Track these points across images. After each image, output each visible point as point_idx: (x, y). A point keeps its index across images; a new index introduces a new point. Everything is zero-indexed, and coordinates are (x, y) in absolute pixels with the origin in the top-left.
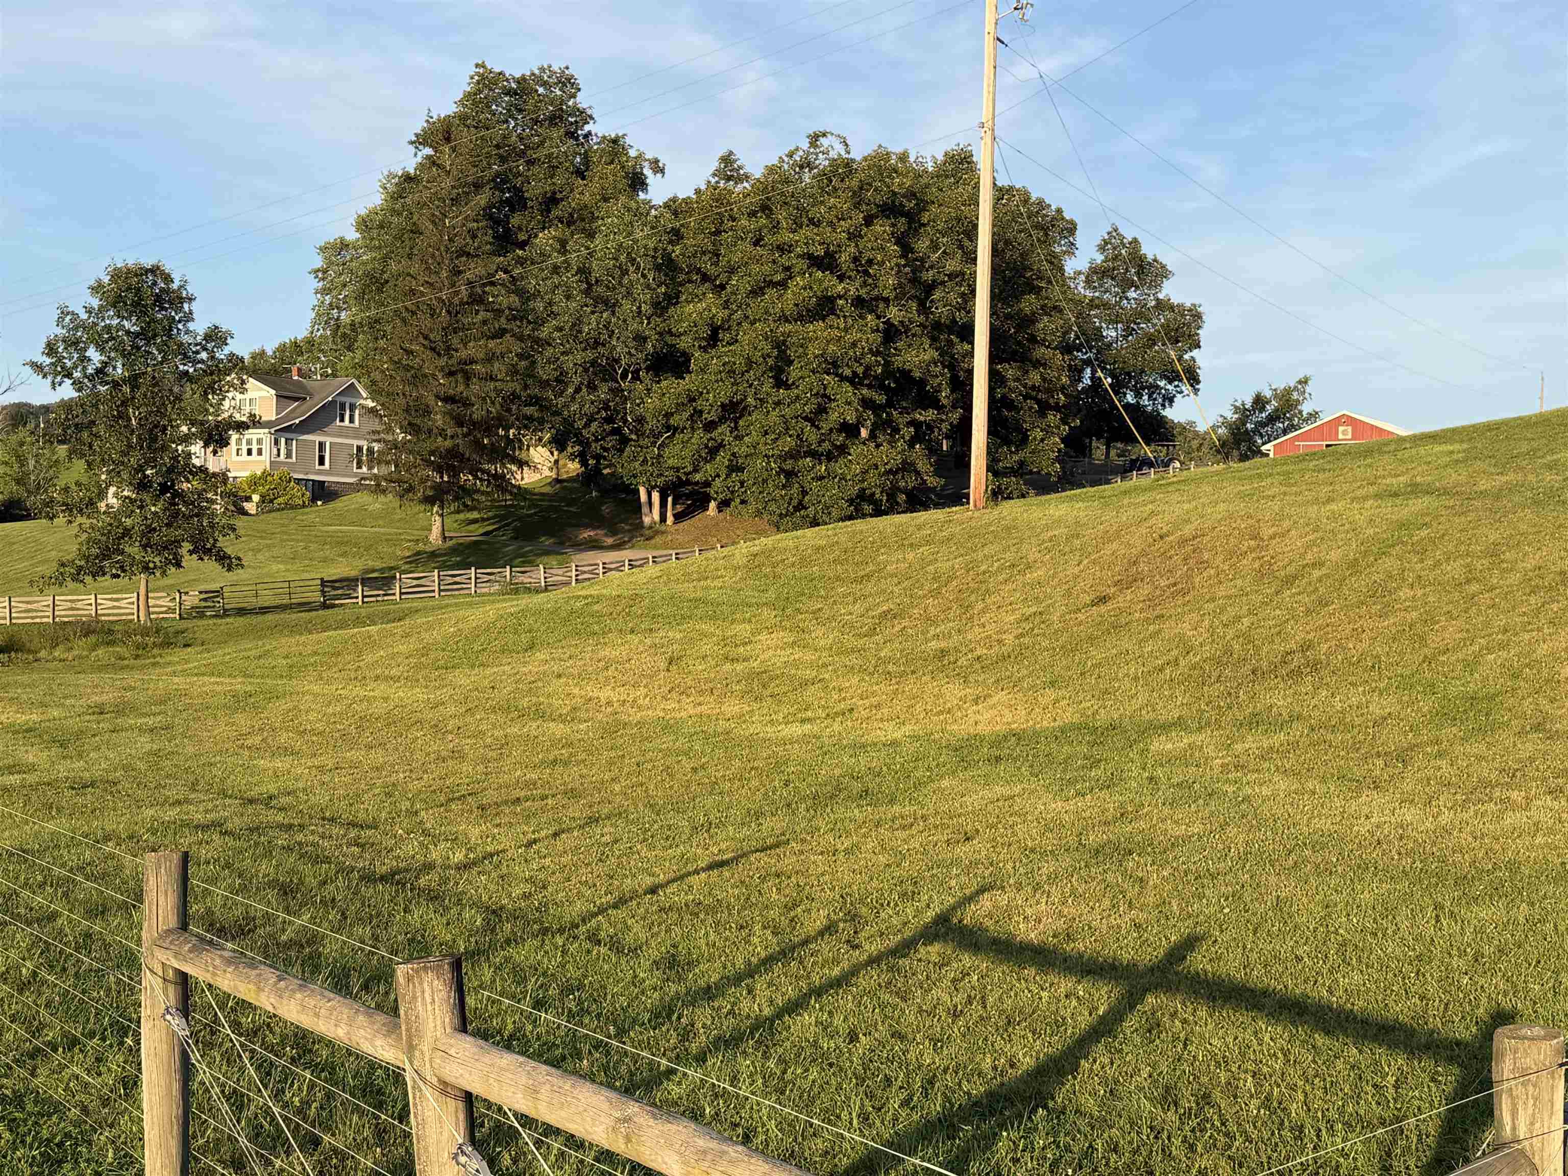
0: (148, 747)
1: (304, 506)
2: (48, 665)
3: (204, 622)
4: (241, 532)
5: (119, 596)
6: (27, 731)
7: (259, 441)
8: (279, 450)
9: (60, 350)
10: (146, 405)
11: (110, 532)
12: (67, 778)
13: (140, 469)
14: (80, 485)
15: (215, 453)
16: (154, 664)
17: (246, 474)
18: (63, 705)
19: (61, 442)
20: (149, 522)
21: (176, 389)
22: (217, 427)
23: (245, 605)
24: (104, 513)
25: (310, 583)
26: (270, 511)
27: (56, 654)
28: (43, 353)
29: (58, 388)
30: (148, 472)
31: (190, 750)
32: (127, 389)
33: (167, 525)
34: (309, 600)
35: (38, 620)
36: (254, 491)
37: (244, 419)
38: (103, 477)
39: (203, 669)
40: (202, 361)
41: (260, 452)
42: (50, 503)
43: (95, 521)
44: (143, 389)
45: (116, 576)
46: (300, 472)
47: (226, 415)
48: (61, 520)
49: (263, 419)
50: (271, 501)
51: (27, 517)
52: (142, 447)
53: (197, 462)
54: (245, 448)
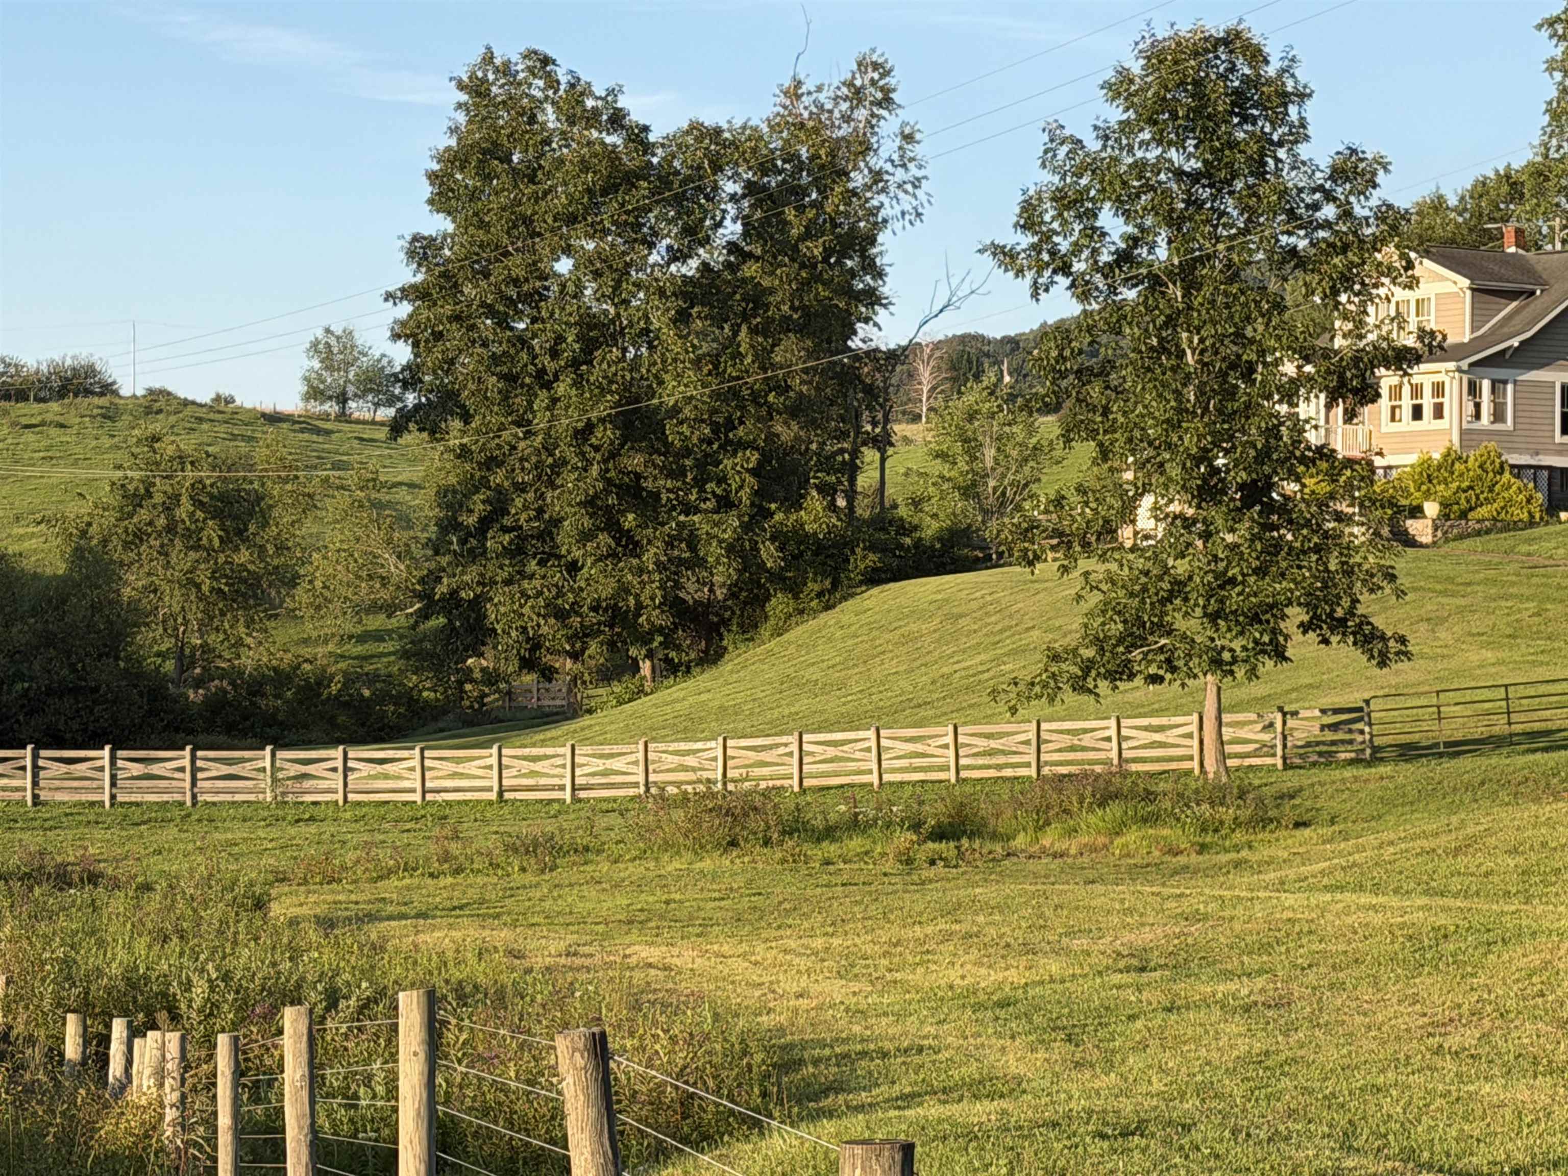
0: (1242, 1045)
1: (1531, 524)
2: (1032, 865)
3: (1337, 774)
4: (1403, 581)
5: (1164, 721)
6: (1003, 1004)
7: (1439, 390)
8: (1478, 406)
9: (1047, 218)
10: (1214, 324)
11: (1145, 589)
12: (1090, 1113)
13: (1204, 457)
14: (1085, 493)
15: (1350, 416)
16: (1237, 864)
17: (1412, 459)
18: (1068, 951)
19: (1048, 409)
20: (1222, 565)
21: (1273, 286)
22: (1356, 360)
23: (1416, 737)
24: (1133, 549)
25: (1551, 688)
26: (1461, 537)
27: (1046, 842)
28: (1016, 225)
29: (1043, 296)
30: (1220, 462)
31: (1331, 1055)
32: (1176, 292)
33: (1256, 571)
34: (1549, 725)
35: (1008, 772)
36: (1427, 495)
37: (1410, 341)
38: (1129, 476)
39: (1339, 875)
40: (1327, 225)
41: (1439, 412)
42: (1029, 530)
43: (1114, 567)
44: (1207, 291)
45: (1155, 679)
46: (1520, 451)
47: (1371, 337)
48: (1048, 567)
49: (1450, 340)
50: (1464, 515)
51: (983, 562)
52: (1206, 410)
53: (1313, 438)
54: (1407, 403)
